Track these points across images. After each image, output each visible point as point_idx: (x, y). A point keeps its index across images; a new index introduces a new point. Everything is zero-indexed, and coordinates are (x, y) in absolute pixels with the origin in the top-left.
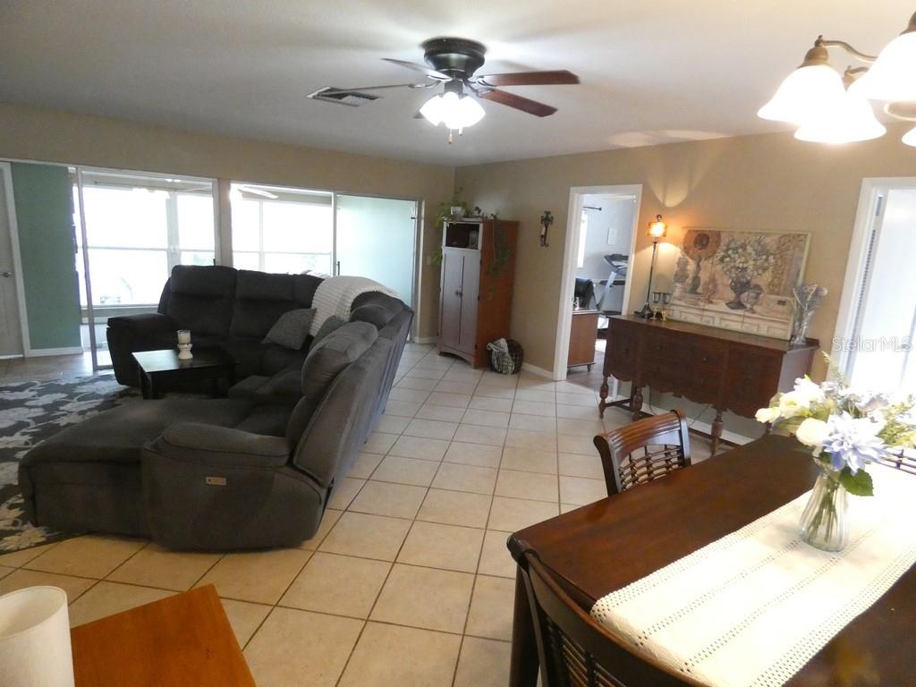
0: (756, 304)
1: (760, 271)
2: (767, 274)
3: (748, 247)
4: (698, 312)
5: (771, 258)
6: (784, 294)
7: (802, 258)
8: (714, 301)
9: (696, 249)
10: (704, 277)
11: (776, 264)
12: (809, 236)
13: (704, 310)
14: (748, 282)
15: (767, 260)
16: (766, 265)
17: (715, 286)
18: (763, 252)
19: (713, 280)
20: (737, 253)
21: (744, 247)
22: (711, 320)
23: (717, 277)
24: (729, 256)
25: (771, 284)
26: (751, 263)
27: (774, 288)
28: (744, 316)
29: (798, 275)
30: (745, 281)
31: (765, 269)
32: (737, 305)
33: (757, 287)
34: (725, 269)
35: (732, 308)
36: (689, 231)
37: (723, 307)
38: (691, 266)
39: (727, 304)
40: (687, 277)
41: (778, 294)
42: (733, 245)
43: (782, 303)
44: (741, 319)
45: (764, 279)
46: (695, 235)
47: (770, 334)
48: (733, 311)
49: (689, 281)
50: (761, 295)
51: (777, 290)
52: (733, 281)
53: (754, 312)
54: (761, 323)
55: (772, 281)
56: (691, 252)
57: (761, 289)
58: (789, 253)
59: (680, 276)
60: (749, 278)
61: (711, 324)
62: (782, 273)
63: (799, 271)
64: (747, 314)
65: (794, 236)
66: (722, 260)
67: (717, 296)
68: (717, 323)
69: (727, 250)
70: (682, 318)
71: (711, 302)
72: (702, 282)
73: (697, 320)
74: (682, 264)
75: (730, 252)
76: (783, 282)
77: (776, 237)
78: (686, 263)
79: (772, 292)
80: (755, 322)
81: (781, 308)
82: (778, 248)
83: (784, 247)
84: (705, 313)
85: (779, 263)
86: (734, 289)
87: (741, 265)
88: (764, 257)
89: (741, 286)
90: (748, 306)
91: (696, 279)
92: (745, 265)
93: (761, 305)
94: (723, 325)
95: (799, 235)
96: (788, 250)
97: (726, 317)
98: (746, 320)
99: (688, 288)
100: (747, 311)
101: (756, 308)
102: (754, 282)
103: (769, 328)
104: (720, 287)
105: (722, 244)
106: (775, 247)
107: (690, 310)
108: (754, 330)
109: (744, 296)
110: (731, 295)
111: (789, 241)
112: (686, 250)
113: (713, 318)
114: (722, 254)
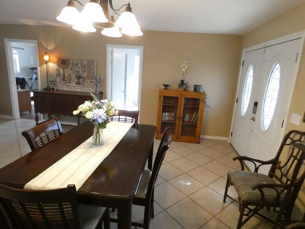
0: (84, 83)
1: (84, 72)
2: (86, 73)
3: (79, 65)
4: (67, 87)
5: (86, 68)
6: (91, 79)
7: (94, 68)
8: (71, 83)
9: (62, 65)
10: (66, 75)
11: (88, 70)
12: (95, 61)
13: (68, 86)
14: (81, 76)
15: (85, 68)
16: (85, 70)
17: (71, 78)
18: (83, 66)
19: (69, 75)
20: (76, 66)
21: (77, 64)
22: (71, 89)
23: (71, 74)
24: (73, 68)
25: (87, 76)
26: (80, 70)
27: (88, 77)
28: (81, 87)
29: (94, 73)
30: (80, 76)
31: (85, 72)
32: (78, 83)
33: (83, 77)
34: (73, 72)
35: (77, 85)
36: (59, 59)
37: (74, 84)
38: (61, 71)
39: (75, 83)
40: (61, 75)
41: (90, 79)
42: (74, 64)
43: (91, 82)
44: (80, 88)
45: (85, 75)
46: (61, 60)
48: (78, 86)
49: (62, 76)
50: (85, 80)
52: (76, 76)
53: (84, 85)
54: (86, 88)
55: (88, 75)
56: (60, 66)
57: (85, 78)
58: (91, 66)
59: (58, 75)
60: (81, 75)
61: (72, 90)
62: (90, 72)
64: (82, 86)
65: (91, 61)
66: (71, 69)
67: (72, 81)
68: (73, 90)
69: (73, 65)
70: (62, 89)
71: (70, 83)
72: (66, 76)
73: (67, 89)
74: (58, 70)
75: (73, 66)
76: (91, 75)
77: (86, 61)
78: (59, 70)
79: (88, 79)
80: (85, 88)
82: (87, 65)
83: (89, 65)
84: (69, 87)
85: (89, 70)
86: (76, 78)
87: (77, 71)
88: (84, 68)
89: (79, 77)
90: (82, 84)
91: (64, 75)
92: (79, 70)
93: (86, 83)
94: (76, 90)
95: (93, 61)
97: (76, 87)
98: (82, 88)
99: (62, 79)
101: (84, 84)
102: (82, 76)
103: (89, 90)
104: (72, 78)
105: (70, 63)
106: (86, 64)
107: (64, 86)
108: (85, 91)
109: (80, 80)
110: (76, 81)
111: (90, 63)
112: (58, 65)
113: (72, 88)
114: (71, 67)
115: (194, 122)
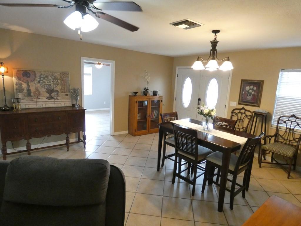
0: (58, 97)
1: (56, 85)
2: (59, 86)
3: (49, 77)
4: (35, 103)
5: (59, 81)
6: (67, 92)
7: (69, 80)
8: (40, 98)
9: (24, 78)
10: (32, 89)
11: (61, 83)
12: (69, 73)
13: (37, 102)
14: (53, 90)
15: (58, 81)
16: (58, 83)
17: (39, 92)
18: (55, 78)
19: (37, 90)
20: (45, 79)
21: (47, 77)
22: (41, 105)
23: (39, 88)
24: (42, 80)
26: (52, 82)
27: (62, 91)
28: (55, 101)
30: (51, 89)
31: (58, 85)
32: (51, 98)
33: (57, 91)
34: (42, 86)
35: (49, 99)
36: (18, 70)
37: (45, 99)
38: (24, 85)
39: (46, 98)
40: (23, 90)
41: (65, 92)
42: (42, 76)
43: (67, 95)
44: (54, 103)
45: (59, 88)
46: (22, 72)
47: (66, 105)
48: (50, 100)
49: (25, 91)
50: (59, 93)
51: (64, 91)
52: (46, 90)
53: (58, 99)
54: (62, 103)
55: (61, 88)
56: (22, 79)
57: (58, 91)
58: (65, 79)
59: (20, 90)
60: (53, 88)
61: (42, 107)
62: (64, 85)
63: (69, 84)
64: (55, 100)
65: (65, 73)
66: (39, 82)
67: (41, 96)
68: (44, 106)
69: (40, 78)
70: (27, 107)
71: (39, 99)
72: (32, 91)
73: (35, 106)
74: (19, 85)
75: (42, 79)
76: (65, 88)
77: (58, 74)
78: (21, 84)
79: (62, 92)
80: (59, 102)
81: (67, 97)
82: (60, 77)
83: (62, 77)
84: (38, 103)
85: (62, 82)
86: (48, 92)
87: (48, 84)
88: (56, 80)
89: (50, 91)
90: (55, 98)
91: (29, 91)
92: (50, 84)
93: (60, 96)
94: (47, 106)
95: (66, 73)
96: (64, 78)
97: (47, 103)
98: (55, 102)
99: (26, 95)
100: (56, 99)
101: (58, 98)
102: (55, 89)
103: (65, 103)
104: (41, 92)
105: (37, 76)
106: (59, 77)
107: (31, 103)
108: (60, 105)
109: (53, 94)
110: (48, 95)
111: (64, 75)
112: (19, 78)
113: (42, 104)
114: (38, 80)
115: (155, 117)
